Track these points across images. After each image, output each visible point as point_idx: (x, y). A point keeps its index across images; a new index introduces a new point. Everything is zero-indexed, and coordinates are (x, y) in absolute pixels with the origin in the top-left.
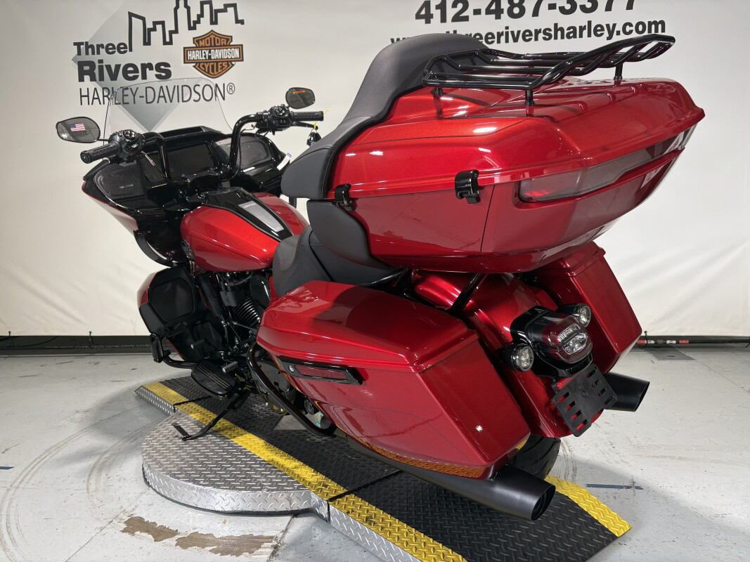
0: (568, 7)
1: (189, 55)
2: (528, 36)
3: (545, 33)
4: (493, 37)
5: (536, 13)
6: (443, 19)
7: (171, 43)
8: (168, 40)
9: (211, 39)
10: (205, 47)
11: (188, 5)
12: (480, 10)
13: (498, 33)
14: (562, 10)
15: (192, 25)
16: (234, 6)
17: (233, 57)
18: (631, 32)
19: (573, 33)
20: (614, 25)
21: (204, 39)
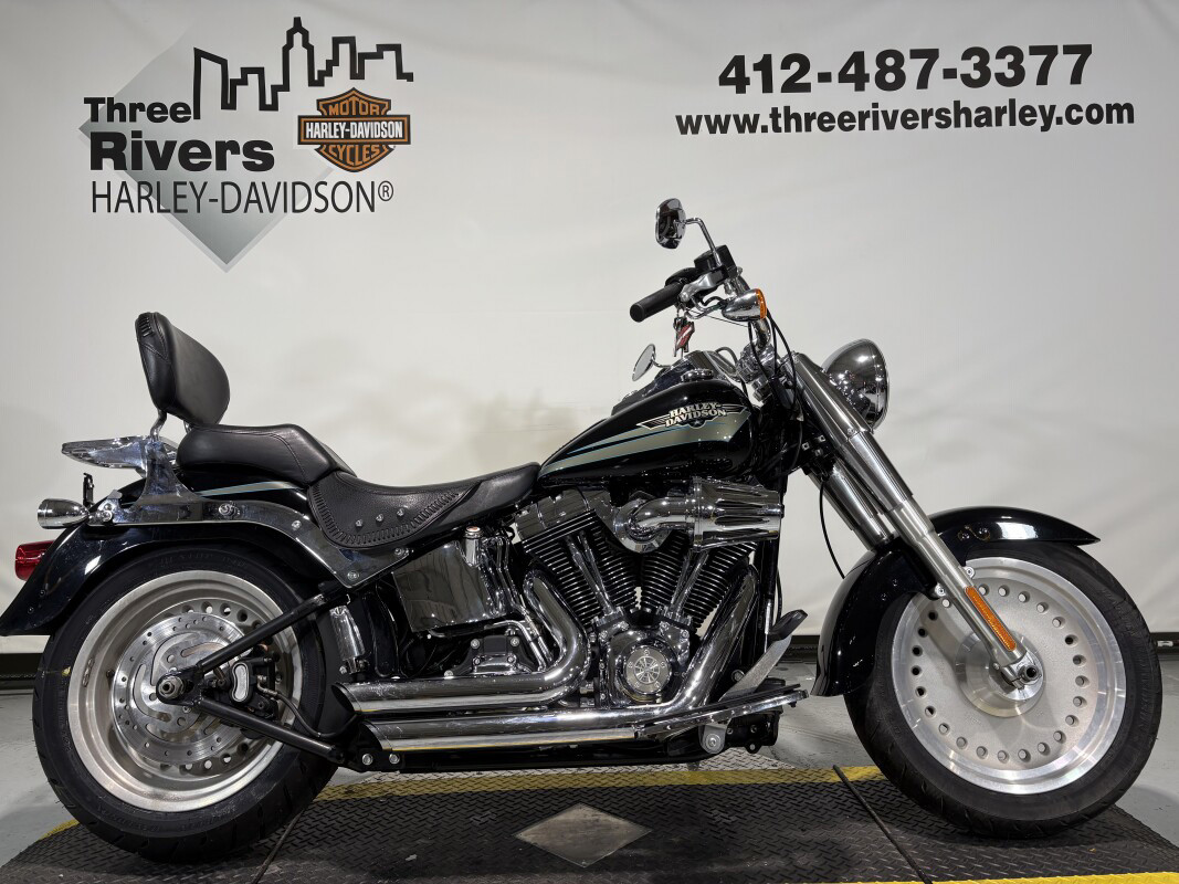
0: (976, 75)
1: (308, 130)
2: (910, 119)
3: (939, 115)
4: (852, 119)
5: (923, 82)
6: (767, 87)
7: (274, 107)
8: (269, 101)
9: (350, 103)
10: (340, 116)
11: (310, 42)
12: (830, 74)
13: (861, 113)
14: (967, 79)
15: (316, 78)
16: (397, 48)
17: (391, 136)
18: (1079, 120)
19: (986, 117)
20: (1053, 108)
21: (339, 102)
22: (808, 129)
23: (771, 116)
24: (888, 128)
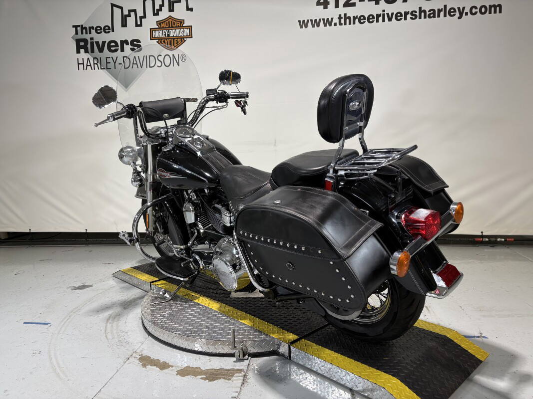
1: (154, 34)
2: (399, 16)
3: (412, 14)
4: (373, 18)
6: (337, 6)
7: (141, 25)
8: (139, 23)
9: (169, 22)
10: (165, 28)
13: (377, 15)
15: (156, 12)
17: (185, 35)
18: (476, 13)
19: (433, 14)
20: (464, 8)
21: (165, 22)
22: (354, 23)
23: (338, 18)
24: (389, 21)
